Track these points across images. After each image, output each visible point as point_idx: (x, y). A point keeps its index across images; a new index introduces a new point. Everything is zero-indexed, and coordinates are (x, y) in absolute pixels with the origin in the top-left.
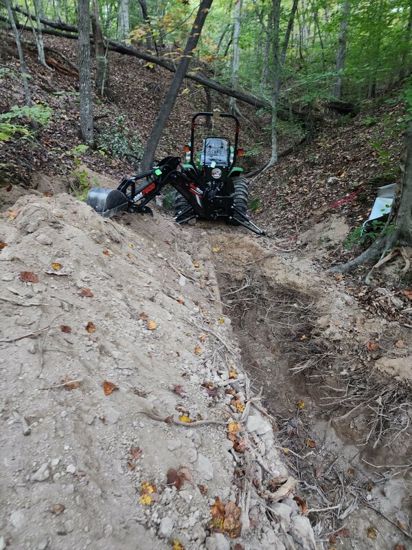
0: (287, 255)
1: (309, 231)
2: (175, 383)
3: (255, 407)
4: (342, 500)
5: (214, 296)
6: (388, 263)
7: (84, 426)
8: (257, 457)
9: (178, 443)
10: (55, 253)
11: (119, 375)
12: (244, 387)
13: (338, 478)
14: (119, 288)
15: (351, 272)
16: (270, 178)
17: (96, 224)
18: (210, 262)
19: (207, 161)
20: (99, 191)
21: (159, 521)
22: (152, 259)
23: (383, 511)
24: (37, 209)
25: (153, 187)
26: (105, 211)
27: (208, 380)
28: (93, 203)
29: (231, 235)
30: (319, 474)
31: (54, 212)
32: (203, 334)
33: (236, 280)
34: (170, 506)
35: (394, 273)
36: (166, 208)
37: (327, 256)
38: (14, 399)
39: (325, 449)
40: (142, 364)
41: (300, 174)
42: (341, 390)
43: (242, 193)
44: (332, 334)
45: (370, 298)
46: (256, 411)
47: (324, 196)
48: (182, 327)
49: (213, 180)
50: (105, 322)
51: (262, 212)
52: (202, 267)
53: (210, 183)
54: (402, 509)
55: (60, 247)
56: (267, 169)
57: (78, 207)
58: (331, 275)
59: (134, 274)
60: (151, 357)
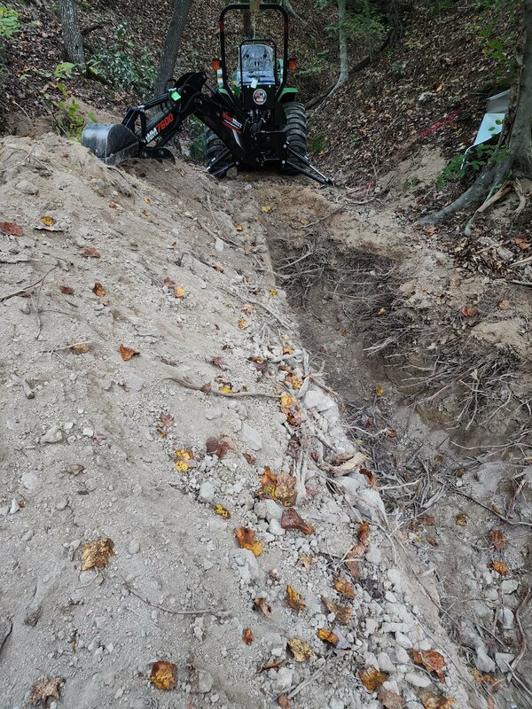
0: (361, 209)
1: (392, 173)
2: (214, 355)
3: (316, 384)
4: (427, 488)
5: (264, 265)
6: (496, 204)
7: (100, 391)
8: (317, 433)
9: (218, 411)
10: (44, 205)
11: (140, 342)
12: (302, 363)
13: (423, 466)
14: (132, 248)
15: (447, 221)
16: (338, 104)
17: (96, 170)
18: (257, 224)
19: (246, 79)
20: (96, 128)
21: (198, 487)
22: (178, 218)
23: (474, 496)
24: (13, 151)
25: (170, 119)
26: (108, 156)
27: (256, 355)
28: (91, 144)
29: (286, 187)
30: (399, 464)
31: (37, 154)
32: (247, 306)
33: (294, 248)
34: (211, 473)
35: (504, 217)
36: (196, 157)
37: (414, 204)
38: (10, 362)
39: (408, 437)
40: (170, 333)
41: (381, 94)
42: (428, 369)
43: (297, 126)
44: (419, 301)
45: (469, 252)
46: (316, 388)
47: (412, 121)
48: (220, 298)
49: (255, 107)
50: (118, 286)
51: (328, 154)
52: (246, 230)
53: (251, 113)
54: (498, 492)
55: (50, 196)
56: (335, 92)
57: (69, 149)
58: (419, 228)
59: (152, 234)
60: (181, 327)
